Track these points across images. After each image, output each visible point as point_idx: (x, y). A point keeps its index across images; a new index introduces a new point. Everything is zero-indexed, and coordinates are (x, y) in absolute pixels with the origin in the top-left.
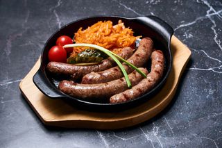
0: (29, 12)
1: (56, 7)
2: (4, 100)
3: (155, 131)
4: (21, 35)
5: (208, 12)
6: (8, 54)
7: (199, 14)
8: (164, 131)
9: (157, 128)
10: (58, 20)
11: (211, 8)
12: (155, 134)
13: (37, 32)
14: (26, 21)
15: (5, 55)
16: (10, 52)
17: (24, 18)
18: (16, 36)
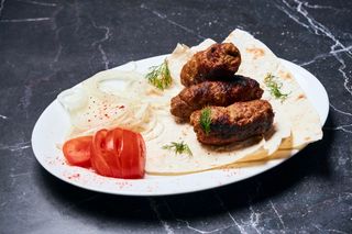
0: (61, 47)
1: (102, 40)
2: (15, 173)
3: (254, 220)
4: (47, 79)
5: (332, 48)
6: (26, 106)
7: (318, 50)
8: (268, 220)
9: (257, 215)
10: (105, 58)
11: (338, 43)
12: (254, 225)
13: (72, 76)
14: (56, 60)
15: (22, 107)
16: (28, 103)
17: (54, 56)
18: (39, 80)
